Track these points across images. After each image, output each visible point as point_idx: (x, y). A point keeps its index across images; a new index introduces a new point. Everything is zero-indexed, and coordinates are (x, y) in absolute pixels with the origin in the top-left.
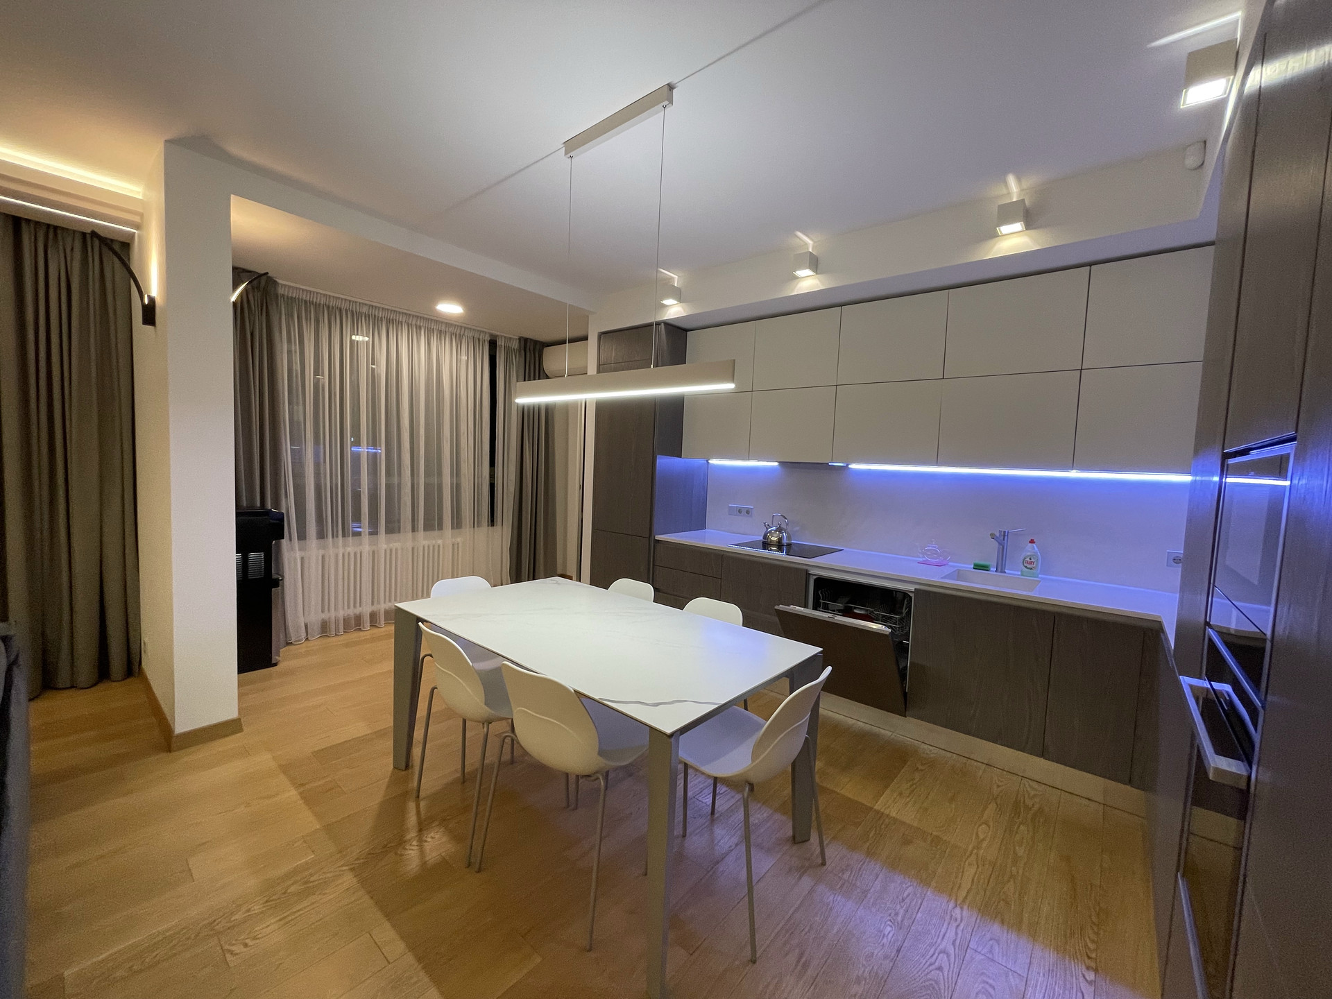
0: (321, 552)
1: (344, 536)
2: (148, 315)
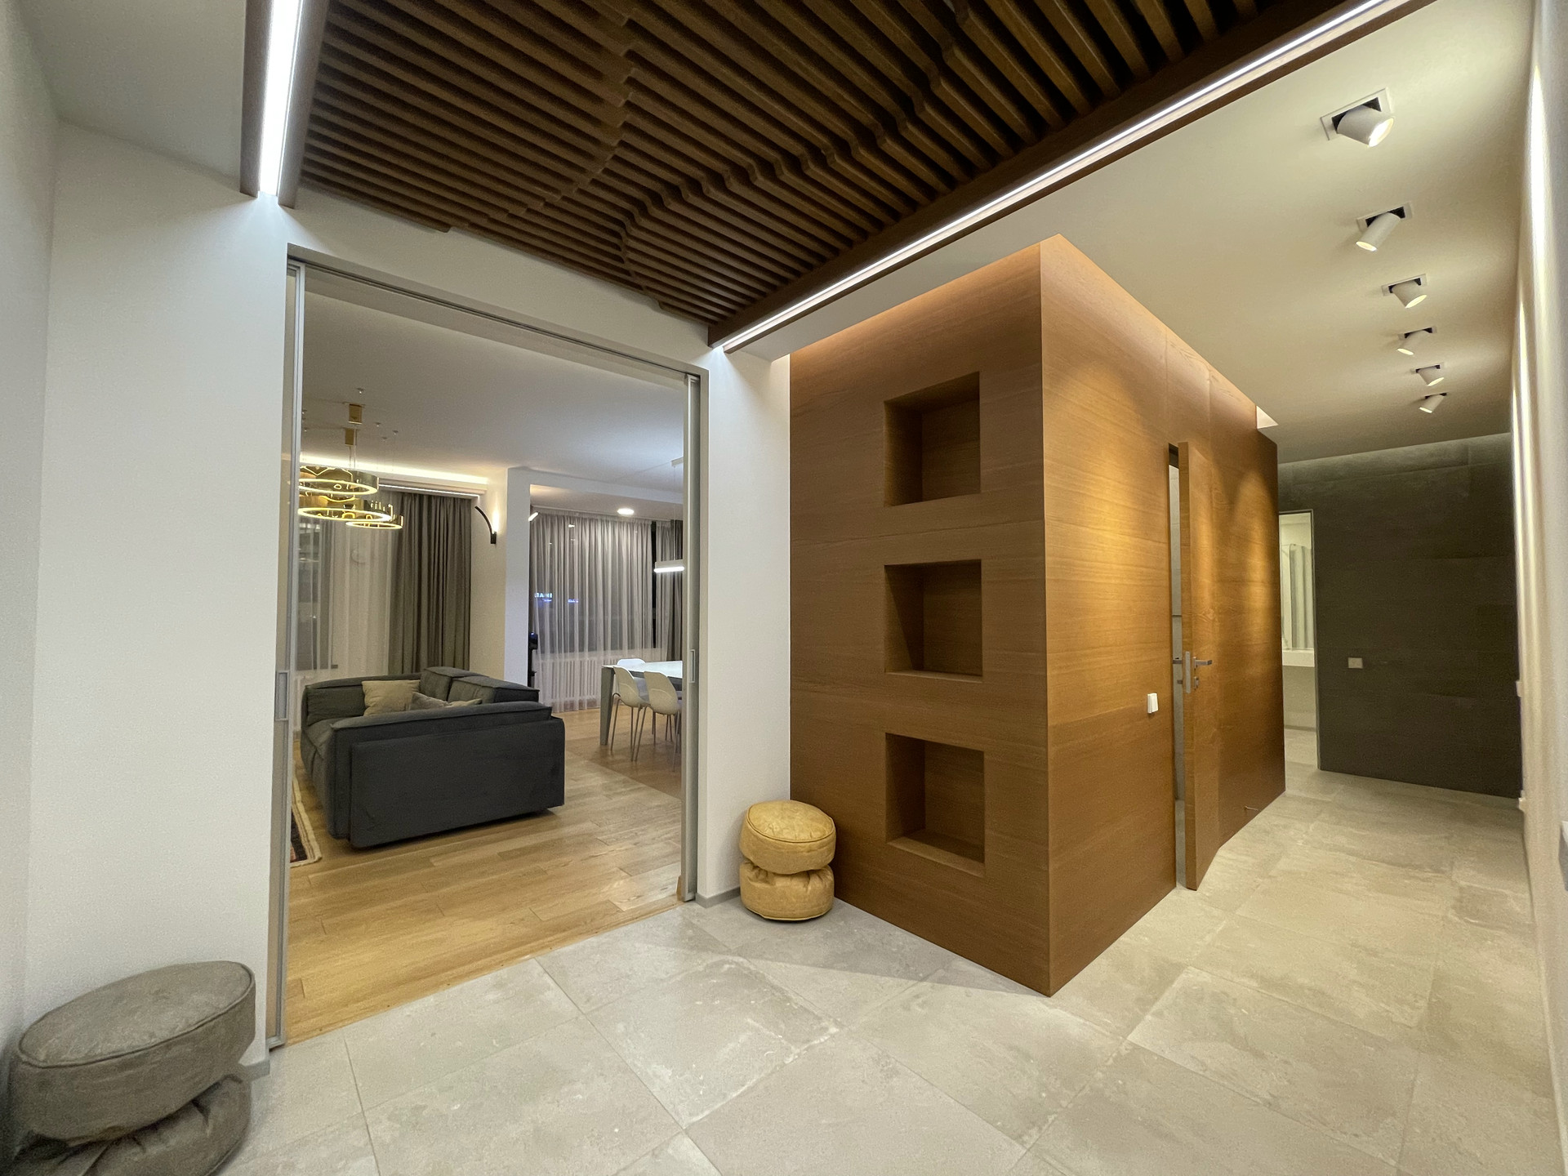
1: (565, 652)
2: (494, 539)
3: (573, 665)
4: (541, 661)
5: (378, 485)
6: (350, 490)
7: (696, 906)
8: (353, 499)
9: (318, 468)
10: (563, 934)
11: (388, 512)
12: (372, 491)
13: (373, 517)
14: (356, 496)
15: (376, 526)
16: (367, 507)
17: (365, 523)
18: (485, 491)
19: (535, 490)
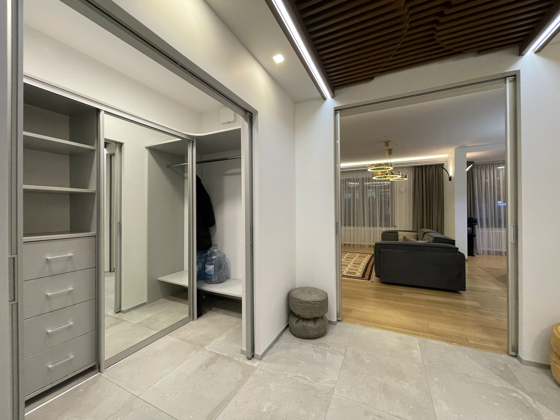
0: (488, 231)
1: (495, 227)
2: (450, 179)
3: (500, 234)
4: (480, 231)
5: (393, 166)
6: (386, 169)
7: (515, 360)
8: (388, 172)
9: (375, 164)
10: (435, 336)
11: (400, 175)
12: (392, 168)
13: (395, 177)
14: (388, 171)
15: (399, 179)
16: (392, 174)
17: (396, 179)
18: (447, 160)
19: (470, 155)
